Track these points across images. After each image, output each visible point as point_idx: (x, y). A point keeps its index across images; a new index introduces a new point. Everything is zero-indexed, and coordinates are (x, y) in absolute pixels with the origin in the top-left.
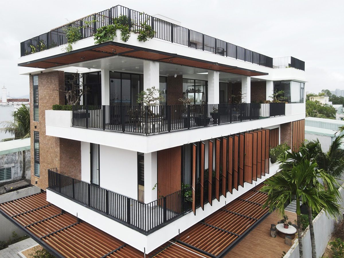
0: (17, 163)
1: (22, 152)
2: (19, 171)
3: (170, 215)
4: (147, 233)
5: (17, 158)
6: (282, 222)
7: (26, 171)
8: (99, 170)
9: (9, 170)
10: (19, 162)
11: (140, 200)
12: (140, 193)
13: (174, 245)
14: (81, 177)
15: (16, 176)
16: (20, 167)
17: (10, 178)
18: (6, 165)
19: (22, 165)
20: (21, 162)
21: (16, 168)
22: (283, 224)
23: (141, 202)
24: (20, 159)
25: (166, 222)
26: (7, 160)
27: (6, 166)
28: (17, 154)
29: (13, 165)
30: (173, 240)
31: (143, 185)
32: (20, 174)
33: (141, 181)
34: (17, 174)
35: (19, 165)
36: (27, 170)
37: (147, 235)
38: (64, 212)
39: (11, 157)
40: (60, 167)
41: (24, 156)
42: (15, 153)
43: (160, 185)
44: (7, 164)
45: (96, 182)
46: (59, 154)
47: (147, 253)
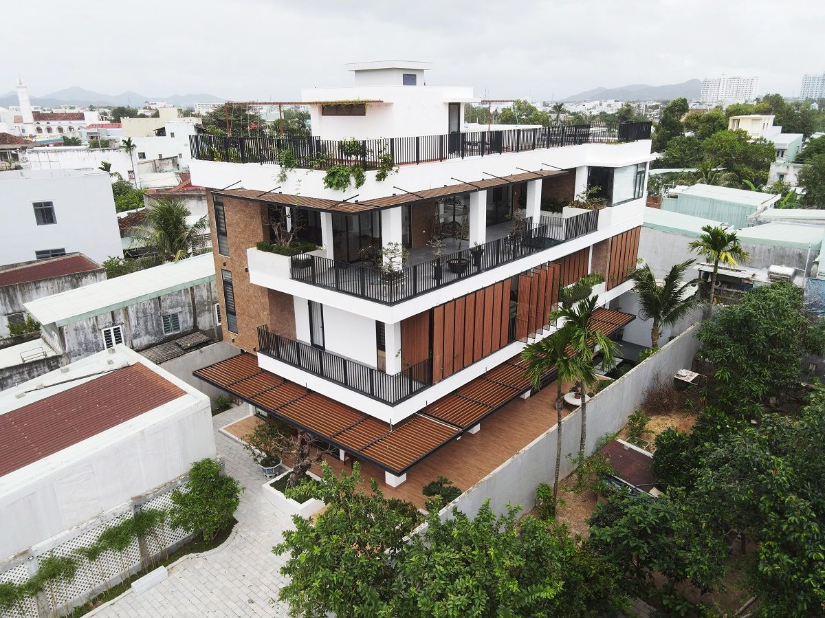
0: (184, 306)
1: (189, 289)
2: (188, 318)
3: (416, 385)
4: (393, 405)
5: (184, 298)
6: (573, 390)
7: (198, 319)
8: (323, 327)
9: (175, 316)
10: (187, 305)
11: (380, 367)
12: (381, 360)
13: (421, 417)
14: (296, 335)
15: (185, 325)
16: (190, 313)
17: (178, 329)
18: (170, 310)
19: (192, 308)
20: (189, 303)
21: (184, 313)
22: (573, 393)
23: (382, 370)
24: (187, 300)
25: (412, 393)
26: (171, 302)
27: (171, 312)
28: (183, 292)
29: (179, 309)
30: (420, 412)
31: (385, 351)
32: (190, 322)
33: (381, 346)
34: (187, 322)
35: (187, 308)
36: (199, 316)
37: (393, 407)
38: (285, 381)
39: (176, 297)
40: (271, 324)
41: (192, 295)
42: (180, 292)
43: (405, 352)
44: (172, 308)
45: (319, 342)
46: (267, 307)
47: (393, 423)
